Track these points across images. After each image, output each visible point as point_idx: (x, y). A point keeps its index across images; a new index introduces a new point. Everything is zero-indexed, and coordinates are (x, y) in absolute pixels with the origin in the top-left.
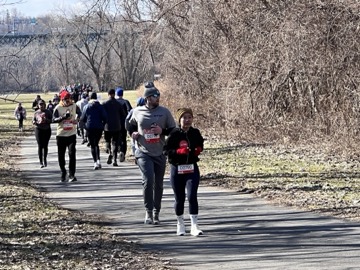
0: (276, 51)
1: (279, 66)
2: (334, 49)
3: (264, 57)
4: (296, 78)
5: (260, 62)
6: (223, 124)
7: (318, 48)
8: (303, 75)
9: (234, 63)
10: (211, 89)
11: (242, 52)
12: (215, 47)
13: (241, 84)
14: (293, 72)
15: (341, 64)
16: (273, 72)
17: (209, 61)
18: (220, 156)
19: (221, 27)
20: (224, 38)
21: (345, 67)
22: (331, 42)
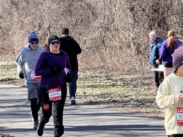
0: (41, 16)
1: (43, 24)
2: (71, 15)
3: (35, 19)
4: (51, 30)
5: (33, 21)
6: (14, 53)
7: (62, 15)
8: (55, 28)
9: (20, 22)
10: (8, 35)
11: (24, 16)
12: (10, 14)
13: (23, 32)
14: (50, 27)
15: (74, 23)
16: (40, 26)
17: (7, 20)
18: (12, 69)
19: (14, 4)
20: (15, 9)
21: (76, 24)
22: (69, 12)
